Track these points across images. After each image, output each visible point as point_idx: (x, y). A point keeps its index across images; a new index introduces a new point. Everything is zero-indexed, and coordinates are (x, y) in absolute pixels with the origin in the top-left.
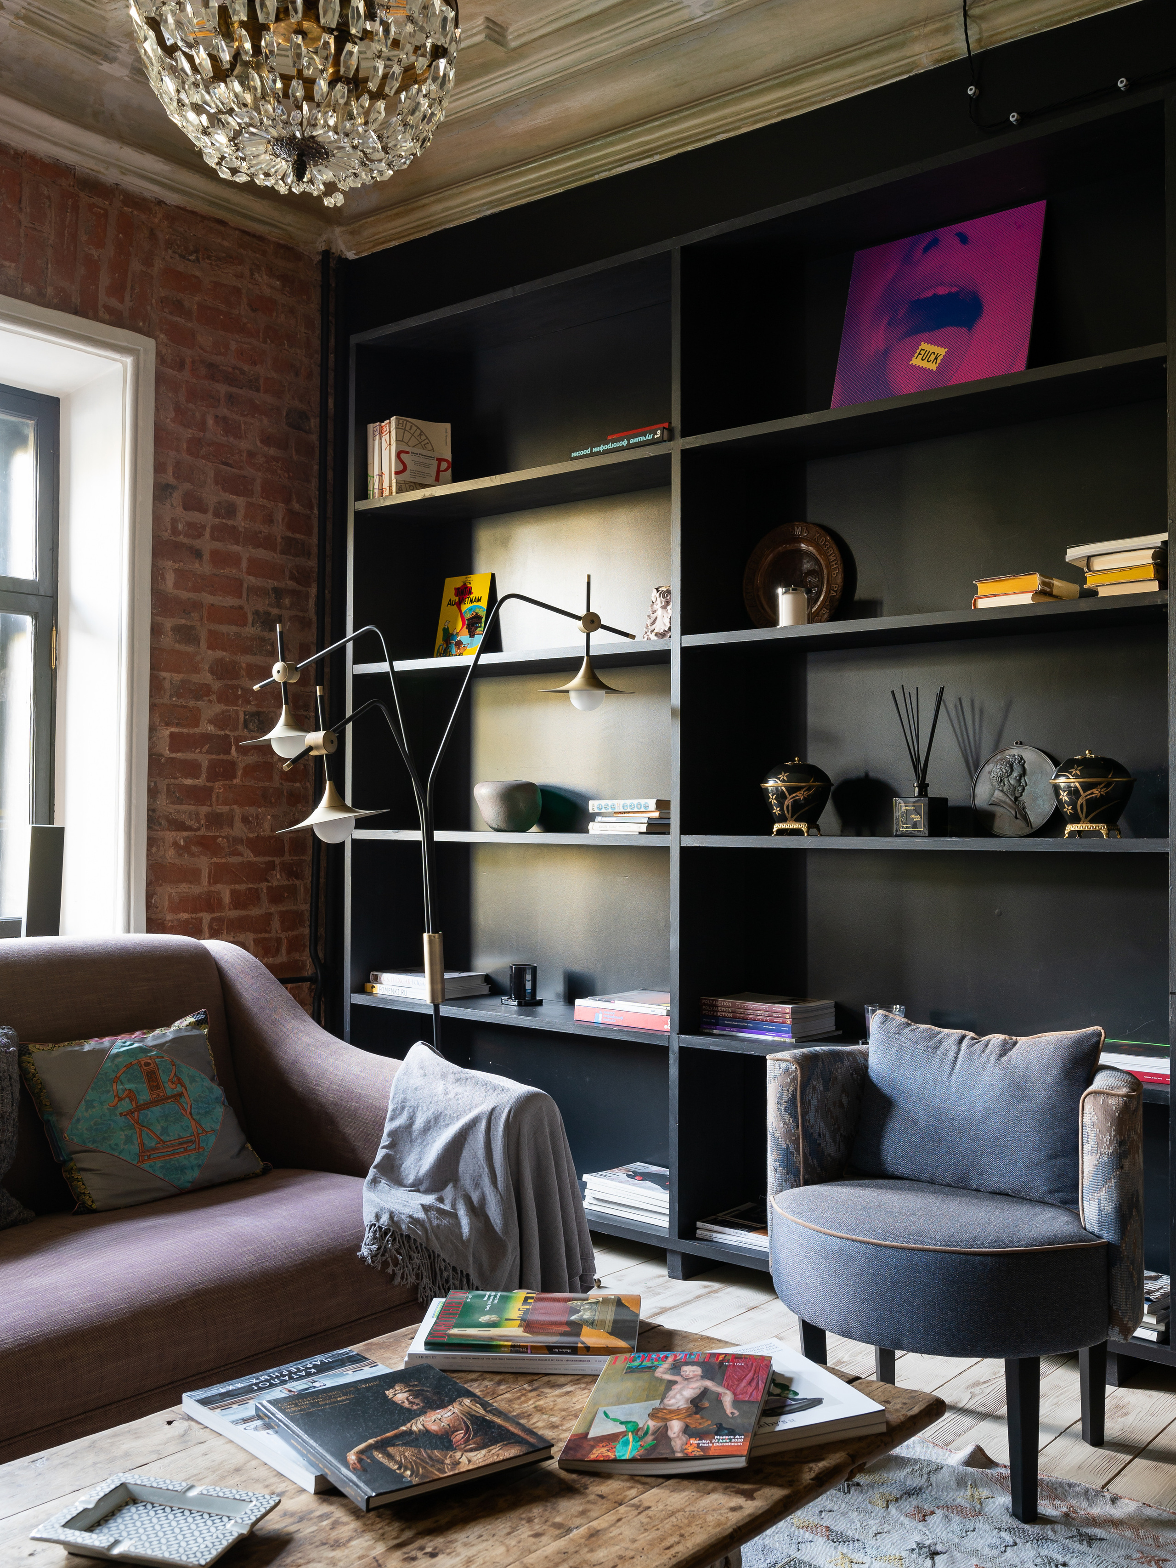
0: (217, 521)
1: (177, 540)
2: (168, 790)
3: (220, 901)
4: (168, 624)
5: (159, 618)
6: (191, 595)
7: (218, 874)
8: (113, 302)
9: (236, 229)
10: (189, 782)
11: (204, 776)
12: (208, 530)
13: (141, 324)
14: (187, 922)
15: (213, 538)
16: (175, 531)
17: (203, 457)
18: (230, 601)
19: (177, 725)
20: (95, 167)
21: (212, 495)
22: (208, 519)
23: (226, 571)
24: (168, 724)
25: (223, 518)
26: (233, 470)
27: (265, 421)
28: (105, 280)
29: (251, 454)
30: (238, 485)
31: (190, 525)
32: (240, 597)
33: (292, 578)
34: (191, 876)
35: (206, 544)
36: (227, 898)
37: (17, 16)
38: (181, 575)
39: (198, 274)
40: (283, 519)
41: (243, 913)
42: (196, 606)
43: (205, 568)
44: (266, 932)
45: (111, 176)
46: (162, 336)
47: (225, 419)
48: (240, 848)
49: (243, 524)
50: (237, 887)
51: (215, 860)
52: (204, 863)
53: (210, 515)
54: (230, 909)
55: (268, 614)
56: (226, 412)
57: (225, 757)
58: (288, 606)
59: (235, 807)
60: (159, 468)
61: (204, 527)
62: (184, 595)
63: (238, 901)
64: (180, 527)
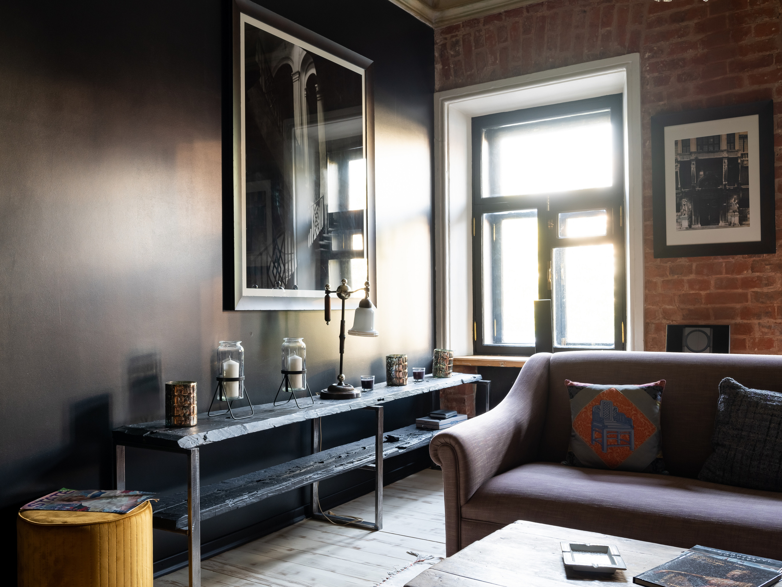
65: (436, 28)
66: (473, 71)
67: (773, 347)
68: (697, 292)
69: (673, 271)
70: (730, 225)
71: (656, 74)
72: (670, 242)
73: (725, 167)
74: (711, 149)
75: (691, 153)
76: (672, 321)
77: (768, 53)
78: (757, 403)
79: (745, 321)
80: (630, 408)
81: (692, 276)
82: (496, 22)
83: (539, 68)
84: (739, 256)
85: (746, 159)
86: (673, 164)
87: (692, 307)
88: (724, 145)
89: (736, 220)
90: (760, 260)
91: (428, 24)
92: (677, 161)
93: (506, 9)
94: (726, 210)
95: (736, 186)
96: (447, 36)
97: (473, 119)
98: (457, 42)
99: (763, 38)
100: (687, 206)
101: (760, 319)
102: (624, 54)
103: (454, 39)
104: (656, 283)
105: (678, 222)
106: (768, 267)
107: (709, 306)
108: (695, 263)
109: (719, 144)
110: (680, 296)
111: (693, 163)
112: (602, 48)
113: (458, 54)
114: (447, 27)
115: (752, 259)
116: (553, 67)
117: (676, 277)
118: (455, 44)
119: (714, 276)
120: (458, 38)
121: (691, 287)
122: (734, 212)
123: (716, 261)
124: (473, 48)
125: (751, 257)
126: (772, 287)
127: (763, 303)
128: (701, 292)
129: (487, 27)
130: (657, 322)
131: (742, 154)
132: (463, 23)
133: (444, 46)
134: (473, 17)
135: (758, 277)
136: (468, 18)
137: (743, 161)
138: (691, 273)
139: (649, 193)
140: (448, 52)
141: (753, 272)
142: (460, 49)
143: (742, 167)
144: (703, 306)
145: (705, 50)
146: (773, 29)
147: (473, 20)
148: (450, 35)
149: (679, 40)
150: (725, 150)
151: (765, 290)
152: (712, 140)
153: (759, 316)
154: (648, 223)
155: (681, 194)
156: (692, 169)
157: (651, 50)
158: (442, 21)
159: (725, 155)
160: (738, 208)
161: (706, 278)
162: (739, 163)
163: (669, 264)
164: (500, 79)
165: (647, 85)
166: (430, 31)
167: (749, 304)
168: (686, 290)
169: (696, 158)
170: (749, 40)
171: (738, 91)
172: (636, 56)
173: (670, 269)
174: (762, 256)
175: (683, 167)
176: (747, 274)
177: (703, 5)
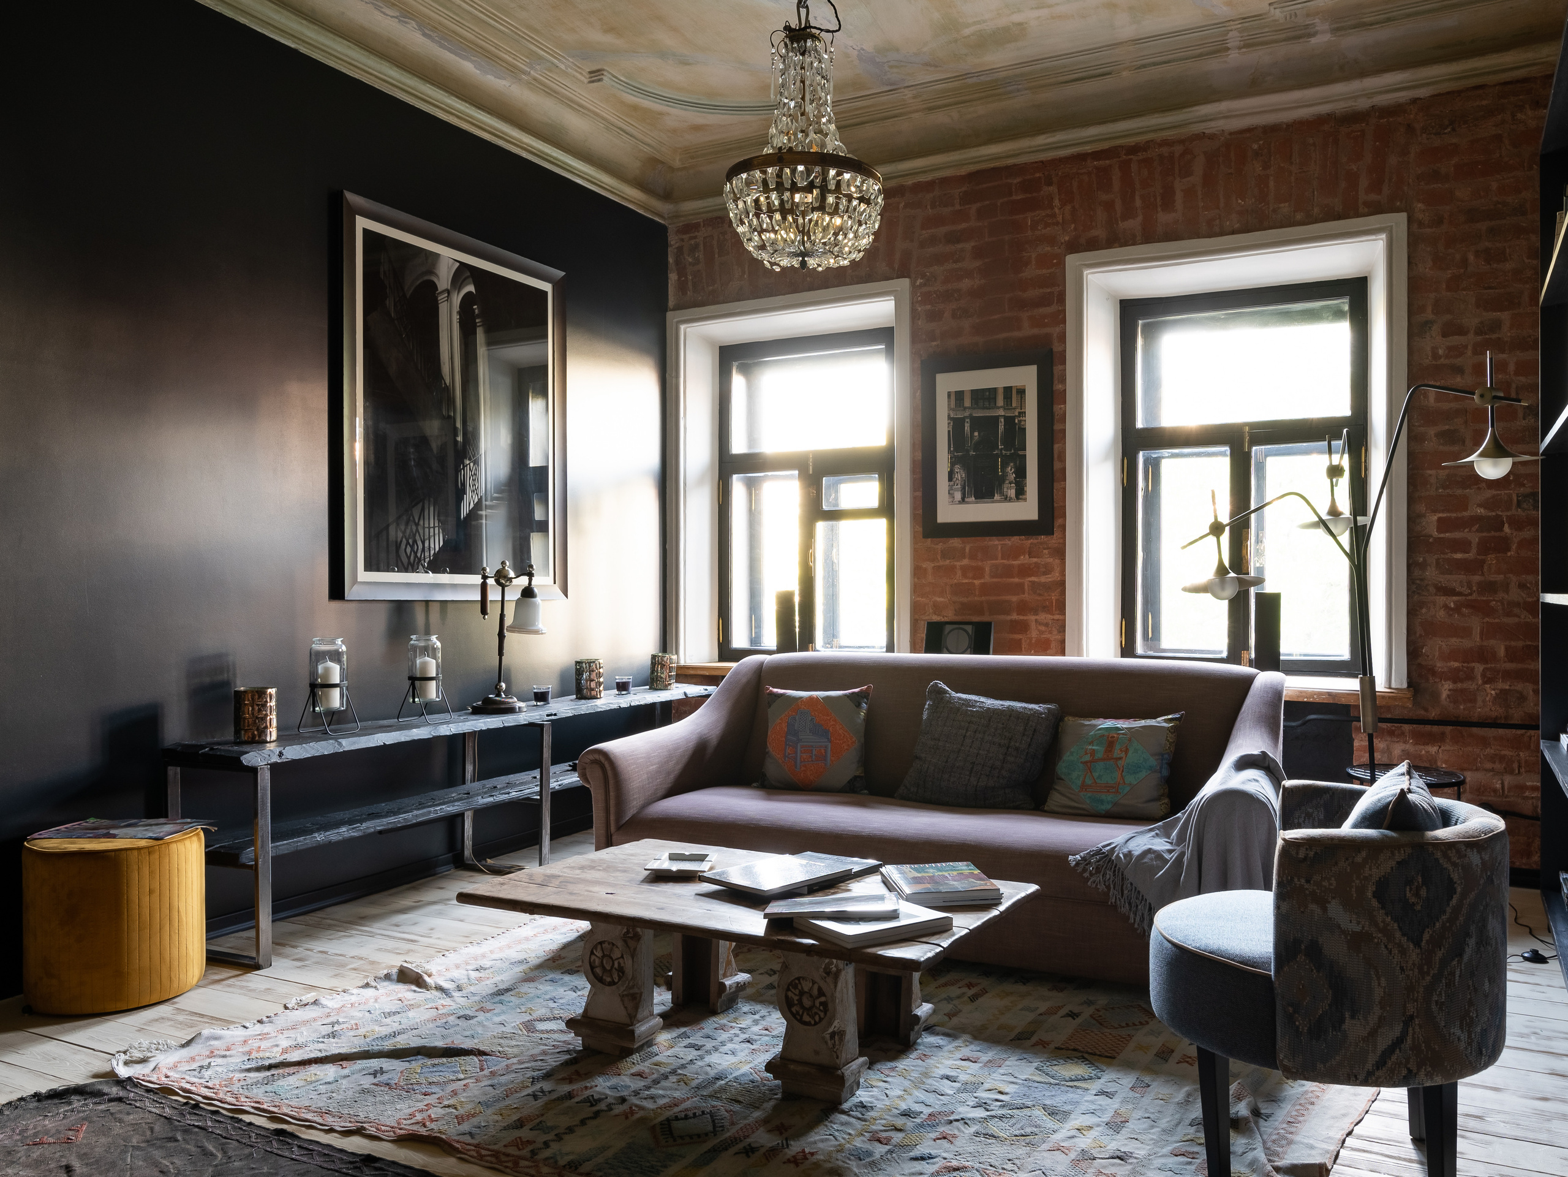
0: (1479, 338)
1: (1439, 363)
2: (1438, 563)
3: (1494, 655)
4: (1431, 431)
5: (1422, 428)
7: (1491, 631)
8: (1373, 197)
9: (1495, 86)
10: (1459, 556)
11: (1474, 551)
12: (1470, 347)
13: (1398, 203)
14: (1457, 670)
16: (1435, 356)
17: (1464, 289)
19: (1443, 511)
20: (1346, 105)
21: (1472, 318)
22: (1471, 338)
24: (1435, 511)
25: (1486, 334)
26: (1497, 291)
28: (1364, 183)
31: (1450, 349)
34: (1466, 632)
36: (1502, 652)
37: (1240, 48)
39: (1454, 141)
41: (1520, 666)
45: (1363, 104)
46: (1420, 205)
47: (1487, 250)
49: (1509, 334)
50: (1513, 643)
51: (1487, 619)
52: (1476, 624)
53: (1471, 336)
54: (1505, 662)
56: (1488, 244)
57: (1497, 534)
59: (1511, 575)
60: (1414, 310)
61: (1466, 347)
62: (1446, 406)
63: (1515, 655)
64: (1441, 352)
65: (670, 224)
66: (716, 285)
67: (1050, 649)
68: (971, 581)
69: (945, 555)
70: (1007, 499)
71: (928, 307)
72: (942, 518)
73: (1001, 427)
74: (987, 404)
75: (965, 409)
77: (1049, 290)
78: (958, 709)
79: (1021, 617)
80: (829, 718)
81: (966, 562)
83: (795, 288)
84: (1016, 537)
85: (1024, 418)
86: (946, 421)
87: (965, 600)
88: (1000, 402)
89: (1012, 493)
90: (1037, 542)
91: (657, 219)
92: (949, 418)
94: (1002, 480)
95: (1013, 451)
96: (684, 236)
97: (721, 348)
98: (696, 246)
99: (1044, 271)
100: (960, 474)
101: (1037, 614)
102: (893, 279)
103: (693, 242)
104: (926, 569)
105: (951, 494)
106: (1046, 551)
107: (983, 598)
108: (967, 545)
109: (995, 398)
110: (951, 585)
111: (966, 420)
112: (868, 269)
113: (697, 261)
114: (683, 225)
115: (1029, 542)
117: (947, 562)
118: (694, 248)
119: (989, 562)
120: (697, 240)
121: (964, 576)
122: (1010, 483)
123: (991, 543)
124: (716, 256)
125: (1027, 539)
126: (1049, 576)
127: (1040, 595)
128: (975, 581)
130: (926, 618)
131: (1019, 413)
132: (704, 221)
133: (680, 249)
134: (715, 214)
135: (1036, 563)
137: (1020, 421)
138: (964, 557)
139: (919, 456)
140: (685, 259)
141: (1030, 557)
142: (700, 255)
143: (1019, 428)
144: (977, 598)
145: (983, 281)
146: (1054, 261)
147: (716, 218)
148: (688, 235)
149: (955, 266)
150: (1001, 407)
151: (1043, 579)
152: (987, 393)
153: (1035, 611)
154: (917, 493)
156: (966, 428)
157: (923, 276)
158: (676, 217)
159: (1001, 412)
160: (1015, 478)
161: (980, 564)
162: (1016, 424)
163: (940, 545)
164: (749, 299)
165: (919, 319)
166: (663, 229)
167: (1026, 596)
168: (958, 578)
169: (971, 415)
170: (1030, 272)
171: (1016, 334)
172: (905, 282)
173: (942, 552)
174: (1039, 537)
175: (957, 425)
176: (1024, 559)
177: (981, 224)
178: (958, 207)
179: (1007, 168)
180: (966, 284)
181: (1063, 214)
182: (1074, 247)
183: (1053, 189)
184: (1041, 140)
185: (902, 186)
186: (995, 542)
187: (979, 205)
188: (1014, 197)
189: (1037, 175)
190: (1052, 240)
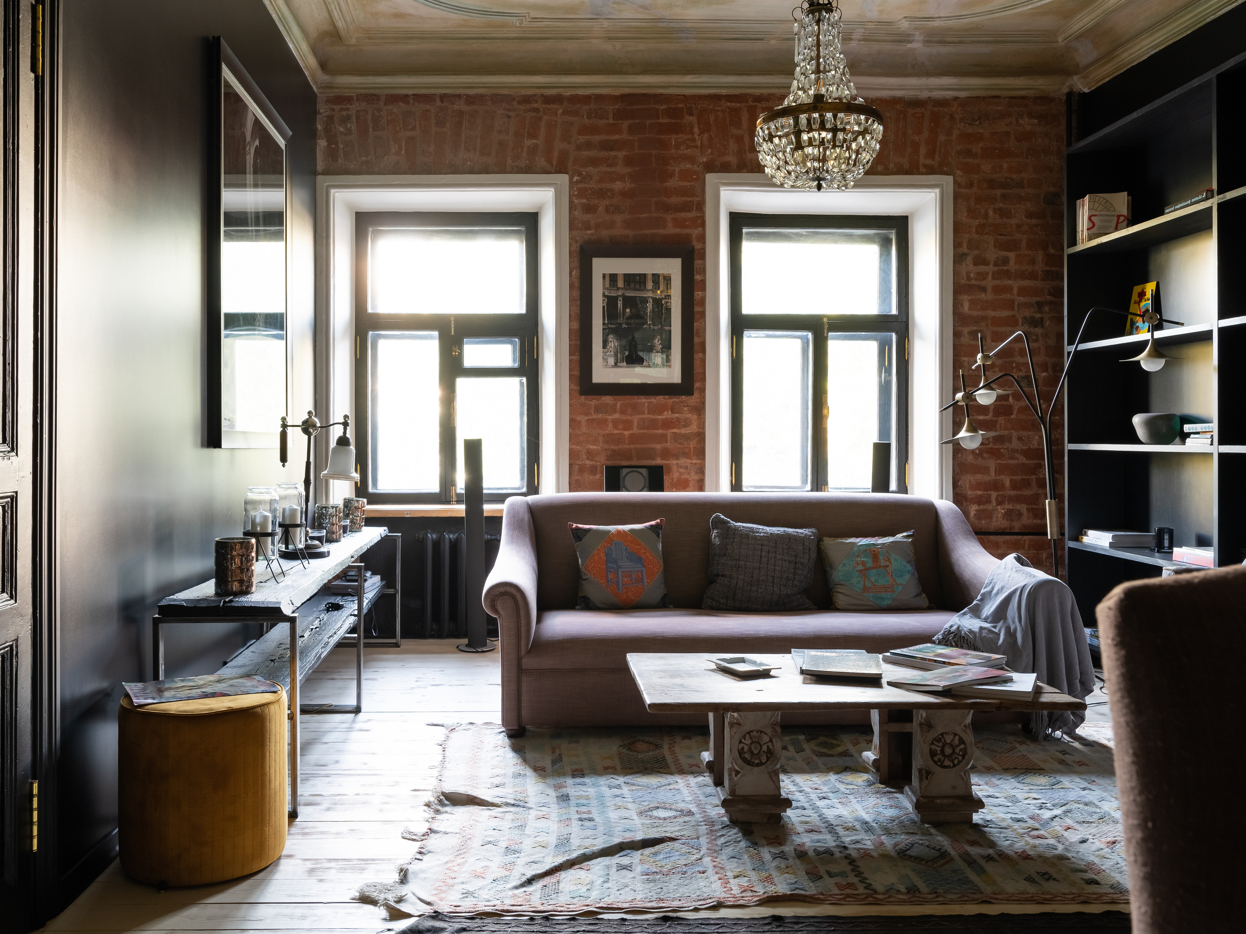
0: (996, 268)
1: (970, 283)
3: (1003, 486)
4: (966, 330)
5: (960, 328)
6: (980, 313)
7: (1000, 470)
8: (929, 162)
9: (1006, 98)
10: (981, 417)
11: (991, 414)
12: (990, 274)
13: (945, 169)
14: (981, 496)
15: (993, 278)
16: (969, 279)
17: (986, 234)
18: (1005, 313)
20: (914, 94)
21: (992, 254)
22: (991, 268)
23: (1003, 296)
25: (1000, 266)
26: (1007, 237)
27: (1029, 204)
28: (923, 151)
29: (1019, 226)
30: (1011, 246)
31: (978, 274)
32: (1013, 309)
33: (1050, 294)
34: (985, 470)
35: (989, 283)
36: (1008, 484)
38: (973, 303)
39: (981, 131)
40: (1042, 261)
41: (1019, 492)
42: (984, 318)
43: (989, 296)
44: (1035, 504)
45: (925, 95)
46: (959, 172)
47: (1000, 209)
48: (1016, 455)
49: (1014, 268)
50: (1015, 477)
51: (999, 461)
52: (992, 464)
53: (991, 266)
54: (1010, 490)
55: (1033, 317)
56: (1001, 205)
57: (1005, 403)
58: (1048, 311)
59: (1013, 431)
60: (957, 245)
61: (987, 274)
62: (975, 313)
63: (1015, 486)
64: (972, 275)
65: (320, 93)
66: (370, 157)
67: (690, 486)
68: (621, 432)
69: (598, 409)
70: (655, 365)
71: (584, 201)
72: (597, 379)
73: (650, 306)
74: (637, 286)
75: (618, 289)
76: (596, 462)
77: (690, 199)
79: (665, 462)
81: (617, 416)
82: (401, 104)
83: (454, 170)
84: (661, 396)
85: (669, 301)
86: (601, 298)
87: (615, 448)
88: (650, 285)
89: (659, 361)
90: (679, 401)
91: (314, 87)
92: (604, 295)
93: (416, 93)
94: (650, 350)
95: (660, 327)
96: (334, 107)
97: (357, 213)
98: (348, 118)
99: (686, 184)
100: (613, 343)
101: (678, 459)
102: (552, 173)
103: (344, 113)
104: (580, 422)
105: (605, 360)
106: (686, 409)
107: (632, 446)
108: (620, 402)
109: (645, 283)
110: (604, 435)
111: (619, 298)
112: (528, 162)
113: (349, 132)
114: (334, 96)
115: (672, 400)
116: (471, 172)
117: (600, 416)
118: (346, 120)
119: (637, 416)
120: (349, 112)
121: (615, 426)
122: (658, 352)
123: (639, 401)
124: (371, 130)
125: (671, 398)
126: (688, 428)
127: (680, 443)
128: (624, 432)
129: (389, 107)
130: (580, 463)
131: (666, 296)
132: (357, 95)
133: (330, 118)
134: (373, 91)
135: (677, 418)
136: (366, 91)
137: (666, 303)
138: (615, 412)
139: (576, 325)
140: (335, 128)
141: (672, 413)
142: (353, 126)
143: (665, 308)
144: (626, 446)
145: (633, 185)
146: (695, 177)
147: (372, 95)
148: (339, 107)
150: (650, 290)
151: (683, 431)
152: (638, 278)
153: (677, 457)
154: (573, 357)
155: (608, 330)
156: (619, 305)
157: (580, 174)
158: (330, 88)
159: (650, 294)
160: (661, 349)
161: (629, 417)
162: (663, 305)
163: (593, 402)
164: (406, 174)
165: (575, 210)
166: (313, 96)
167: (669, 445)
168: (610, 429)
169: (623, 294)
170: (674, 183)
171: (662, 231)
172: (564, 178)
173: (595, 407)
174: (681, 397)
175: (611, 303)
176: (667, 415)
177: (632, 138)
178: (611, 121)
179: (655, 96)
180: (618, 185)
181: (702, 140)
182: (711, 168)
183: (693, 119)
184: (689, 79)
185: (561, 95)
186: (643, 400)
187: (630, 122)
188: (661, 121)
189: (680, 106)
190: (692, 160)
